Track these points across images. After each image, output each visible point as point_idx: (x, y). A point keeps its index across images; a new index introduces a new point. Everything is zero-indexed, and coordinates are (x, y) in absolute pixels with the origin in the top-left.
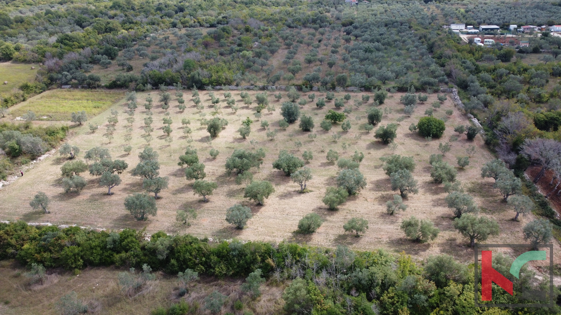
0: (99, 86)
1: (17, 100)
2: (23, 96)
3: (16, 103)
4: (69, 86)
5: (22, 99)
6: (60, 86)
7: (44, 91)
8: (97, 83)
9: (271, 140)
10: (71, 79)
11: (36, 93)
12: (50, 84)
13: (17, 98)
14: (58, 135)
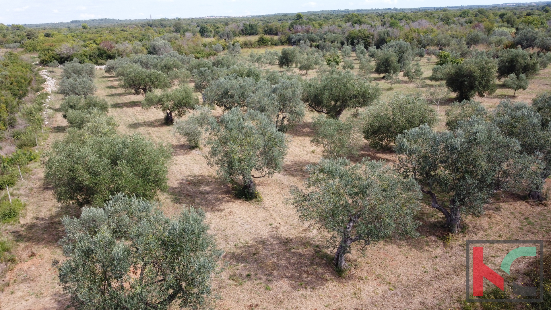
10: (300, 40)
11: (267, 46)
12: (286, 42)
13: (246, 44)
14: (196, 54)
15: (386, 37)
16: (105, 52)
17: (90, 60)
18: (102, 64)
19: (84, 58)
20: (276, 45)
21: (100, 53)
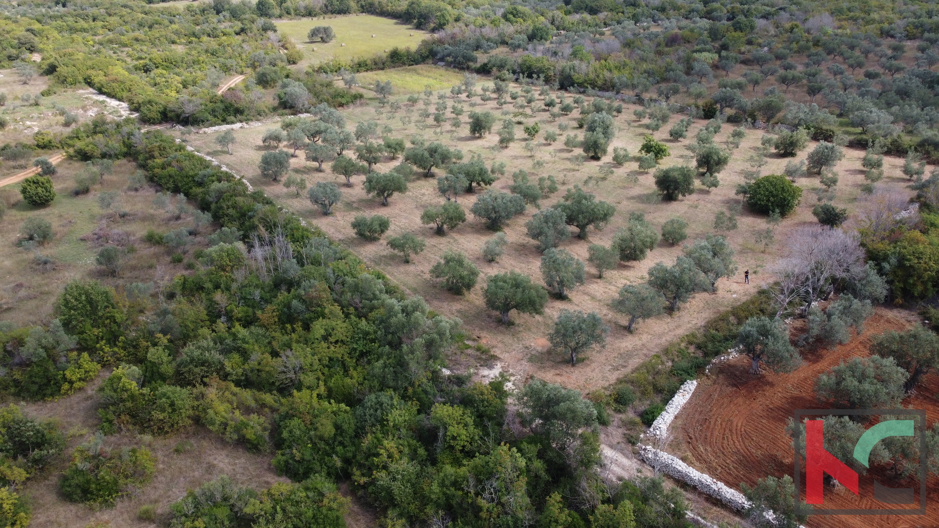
1: (374, 67)
2: (384, 64)
3: (372, 70)
4: (443, 63)
5: (380, 67)
6: (435, 63)
7: (416, 64)
8: (471, 64)
10: (449, 55)
11: (404, 64)
12: (428, 57)
13: (376, 64)
14: (340, 99)
15: (572, 73)
16: (231, 105)
17: (215, 116)
18: (232, 123)
19: (207, 115)
20: (415, 62)
21: (226, 107)
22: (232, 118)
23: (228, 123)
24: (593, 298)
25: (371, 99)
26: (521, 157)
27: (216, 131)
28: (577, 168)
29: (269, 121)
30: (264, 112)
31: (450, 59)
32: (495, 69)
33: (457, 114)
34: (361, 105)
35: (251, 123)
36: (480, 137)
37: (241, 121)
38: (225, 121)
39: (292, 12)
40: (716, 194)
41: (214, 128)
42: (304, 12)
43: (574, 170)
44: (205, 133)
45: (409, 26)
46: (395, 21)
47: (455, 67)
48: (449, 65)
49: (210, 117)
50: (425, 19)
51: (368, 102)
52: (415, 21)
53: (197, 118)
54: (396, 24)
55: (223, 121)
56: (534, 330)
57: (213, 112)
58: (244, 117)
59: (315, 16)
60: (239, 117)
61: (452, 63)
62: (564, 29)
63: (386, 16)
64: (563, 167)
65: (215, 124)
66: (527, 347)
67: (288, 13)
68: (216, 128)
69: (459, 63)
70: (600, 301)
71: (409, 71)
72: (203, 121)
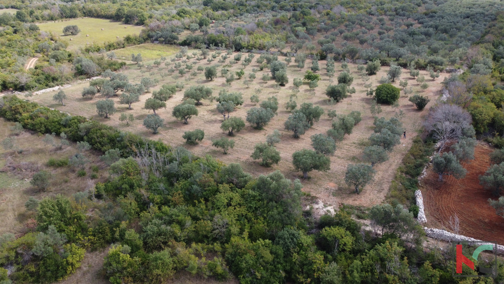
0: (175, 43)
1: (118, 47)
2: (123, 45)
3: (117, 48)
4: (158, 42)
5: (122, 46)
6: (153, 42)
7: (142, 43)
8: (175, 41)
9: (247, 88)
10: (160, 37)
11: (135, 44)
12: (147, 39)
13: (119, 45)
14: (114, 66)
16: (49, 76)
17: (40, 84)
18: (53, 86)
19: (34, 83)
20: (140, 42)
21: (46, 77)
22: (52, 84)
23: (50, 87)
24: (339, 157)
25: (130, 65)
26: (241, 89)
27: (43, 93)
28: (277, 91)
29: (75, 83)
30: (70, 78)
31: (162, 39)
32: (193, 43)
33: (189, 69)
34: (126, 68)
35: (64, 85)
36: (211, 80)
37: (58, 85)
38: (47, 86)
39: (40, 18)
40: (355, 97)
41: (42, 91)
42: (48, 18)
43: (276, 93)
44: (37, 94)
45: (120, 23)
46: (109, 20)
47: (166, 43)
48: (161, 42)
49: (37, 85)
50: (130, 18)
51: (129, 66)
52: (124, 19)
53: (29, 86)
54: (111, 22)
55: (46, 86)
56: (323, 179)
57: (38, 81)
58: (58, 83)
59: (56, 20)
60: (56, 82)
61: (163, 41)
62: (214, 20)
63: (101, 18)
64: (268, 92)
65: (42, 88)
66: (326, 189)
67: (38, 19)
68: (43, 91)
69: (169, 41)
70: (343, 158)
71: (140, 47)
72: (33, 87)
